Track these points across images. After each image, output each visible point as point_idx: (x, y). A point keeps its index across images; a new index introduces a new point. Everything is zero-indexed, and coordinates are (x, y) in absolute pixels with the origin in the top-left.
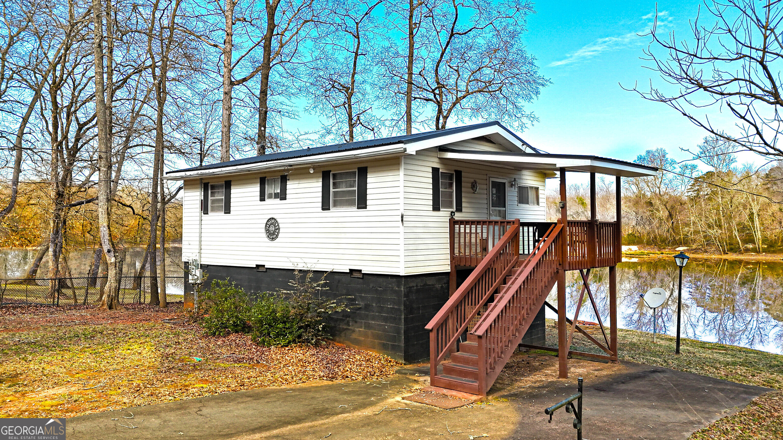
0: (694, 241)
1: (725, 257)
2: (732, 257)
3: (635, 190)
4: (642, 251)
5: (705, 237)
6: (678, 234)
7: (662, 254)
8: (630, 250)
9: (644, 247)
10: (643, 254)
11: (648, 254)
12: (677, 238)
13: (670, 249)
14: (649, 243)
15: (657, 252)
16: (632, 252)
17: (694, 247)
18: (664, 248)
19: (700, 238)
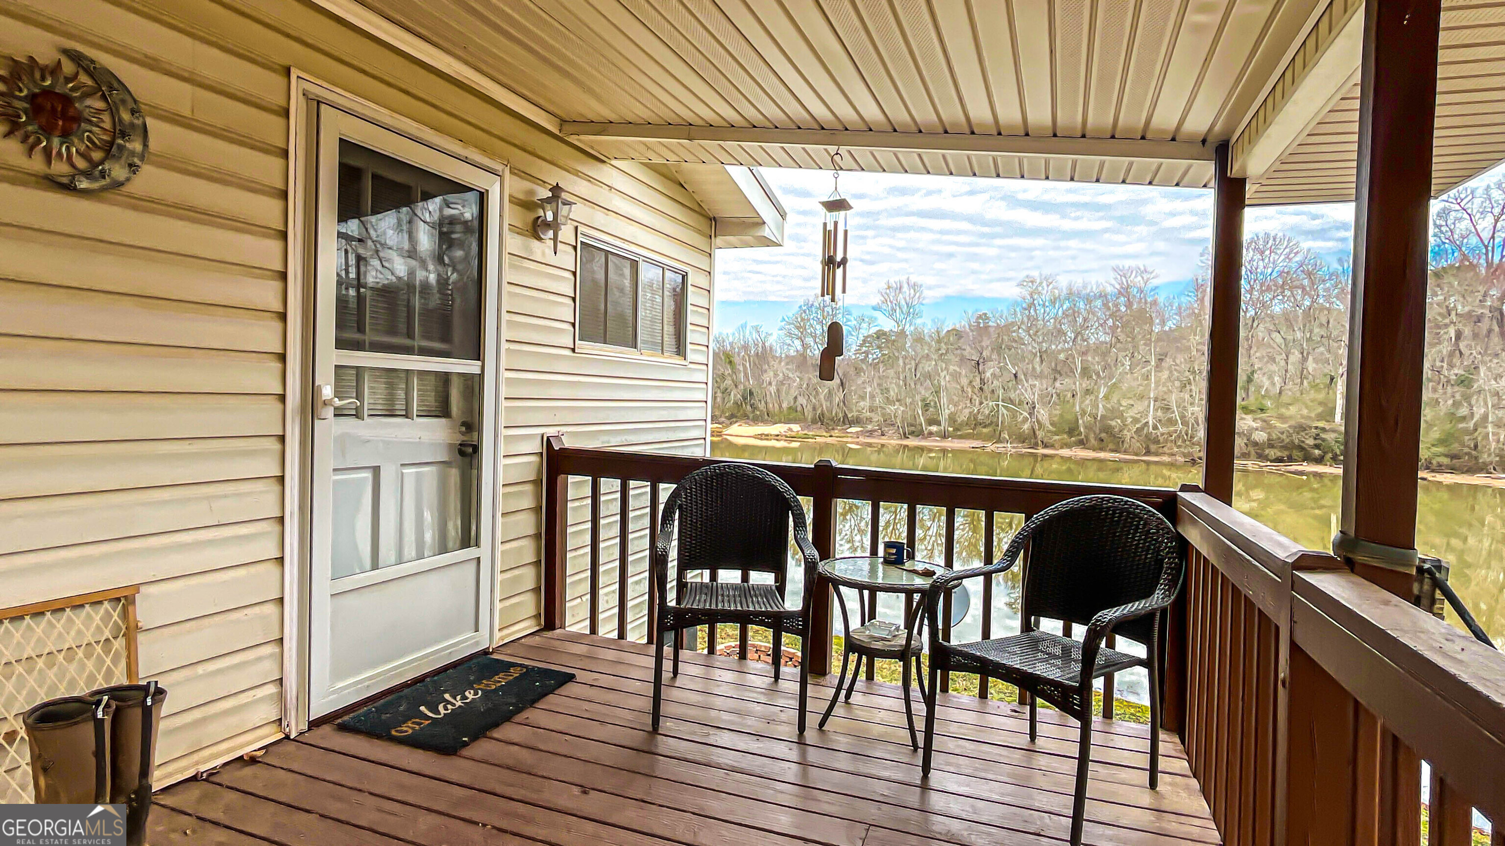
0: (870, 420)
1: (905, 442)
2: (912, 442)
3: (799, 348)
4: (805, 432)
5: (883, 415)
6: (851, 411)
7: (831, 436)
8: (790, 430)
9: (808, 427)
10: (807, 437)
11: (814, 437)
12: (849, 416)
13: (840, 430)
14: (814, 422)
15: (824, 434)
16: (793, 434)
17: (870, 427)
18: (833, 429)
19: (877, 417)
